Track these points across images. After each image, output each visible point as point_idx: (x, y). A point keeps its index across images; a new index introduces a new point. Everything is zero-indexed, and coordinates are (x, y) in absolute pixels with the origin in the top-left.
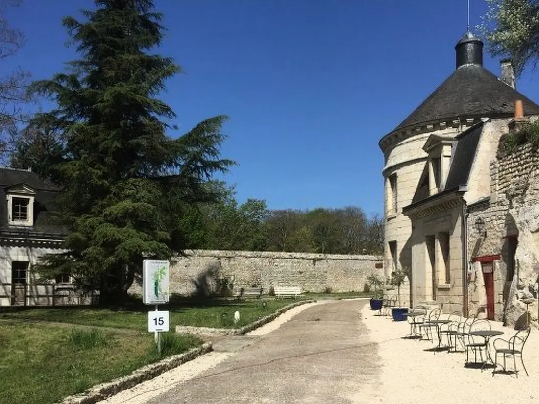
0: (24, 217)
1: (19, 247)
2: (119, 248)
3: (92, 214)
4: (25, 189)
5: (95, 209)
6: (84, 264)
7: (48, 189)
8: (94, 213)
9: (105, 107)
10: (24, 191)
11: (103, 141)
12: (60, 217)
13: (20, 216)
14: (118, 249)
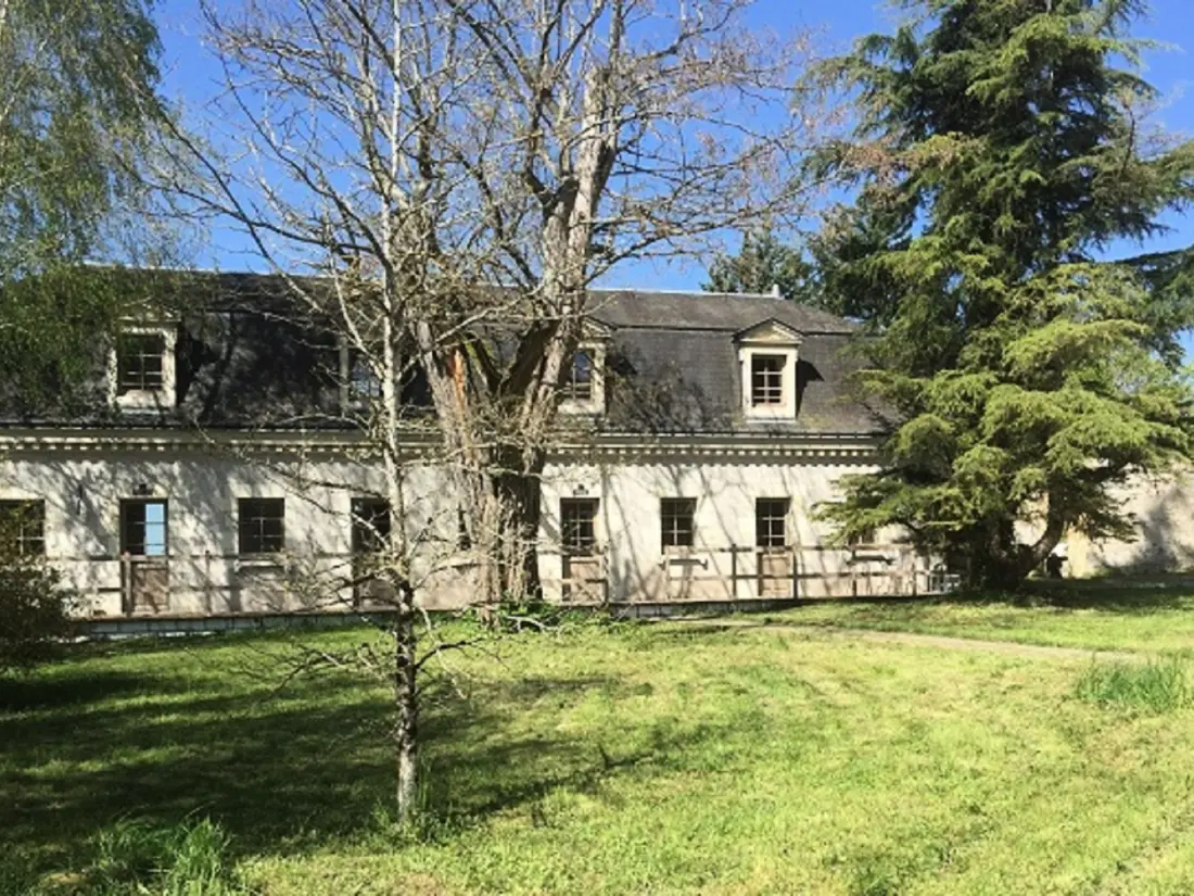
0: (775, 397)
1: (769, 465)
2: (1057, 441)
3: (963, 367)
4: (775, 332)
5: (970, 353)
6: (950, 491)
7: (821, 330)
8: (968, 363)
9: (998, 88)
10: (774, 338)
11: (992, 176)
12: (884, 381)
13: (767, 397)
14: (1053, 445)
